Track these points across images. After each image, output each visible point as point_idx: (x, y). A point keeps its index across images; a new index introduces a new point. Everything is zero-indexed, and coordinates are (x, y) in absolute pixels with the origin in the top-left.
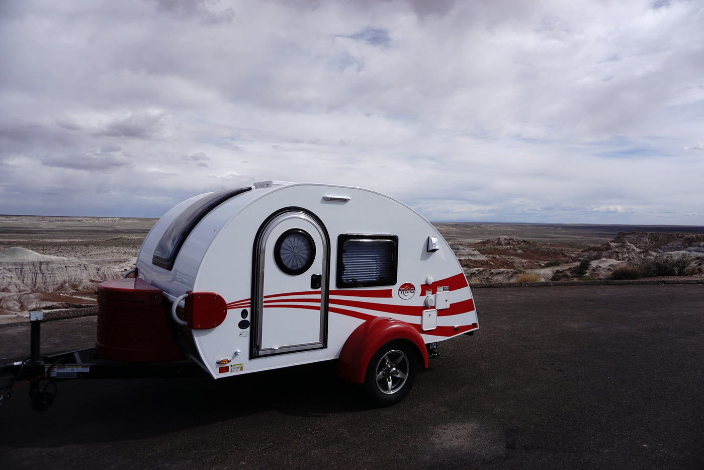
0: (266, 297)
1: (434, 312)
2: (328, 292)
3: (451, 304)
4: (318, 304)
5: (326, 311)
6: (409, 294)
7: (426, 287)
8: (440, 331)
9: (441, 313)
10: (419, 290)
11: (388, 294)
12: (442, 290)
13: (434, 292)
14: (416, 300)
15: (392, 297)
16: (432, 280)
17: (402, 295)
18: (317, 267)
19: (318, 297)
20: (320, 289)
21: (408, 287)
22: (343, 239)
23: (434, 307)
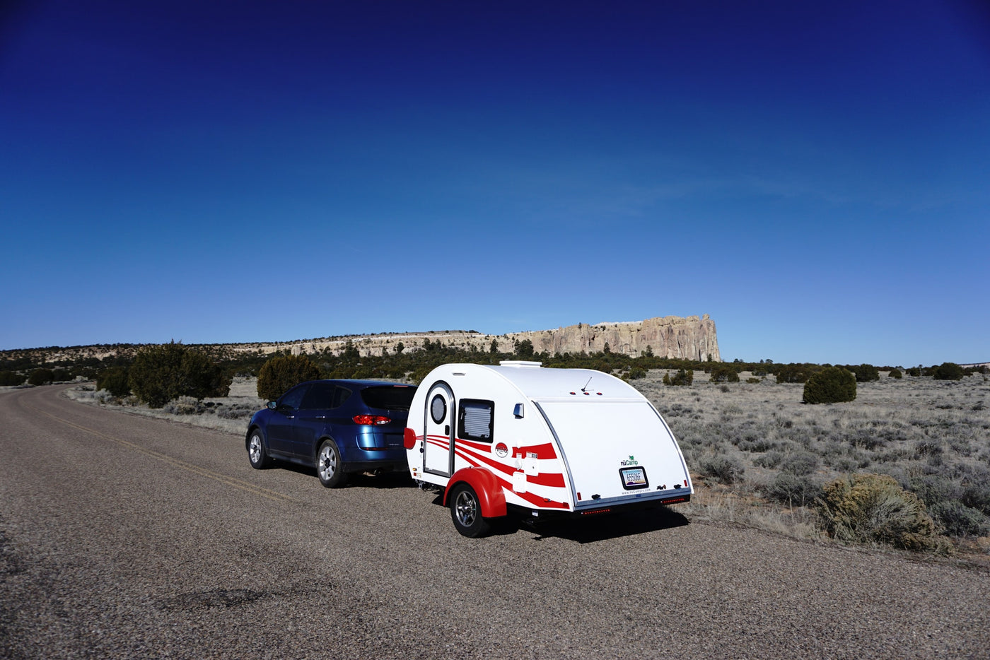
0: (428, 436)
1: (523, 477)
2: (454, 440)
3: (539, 474)
4: (448, 446)
5: (453, 453)
6: (504, 453)
7: (516, 450)
8: (527, 496)
9: (530, 478)
10: (511, 452)
11: (488, 449)
12: (531, 456)
13: (524, 457)
14: (507, 460)
15: (490, 452)
16: (520, 444)
17: (498, 452)
18: (447, 421)
19: (448, 441)
20: (448, 436)
21: (502, 447)
22: (462, 401)
23: (523, 471)
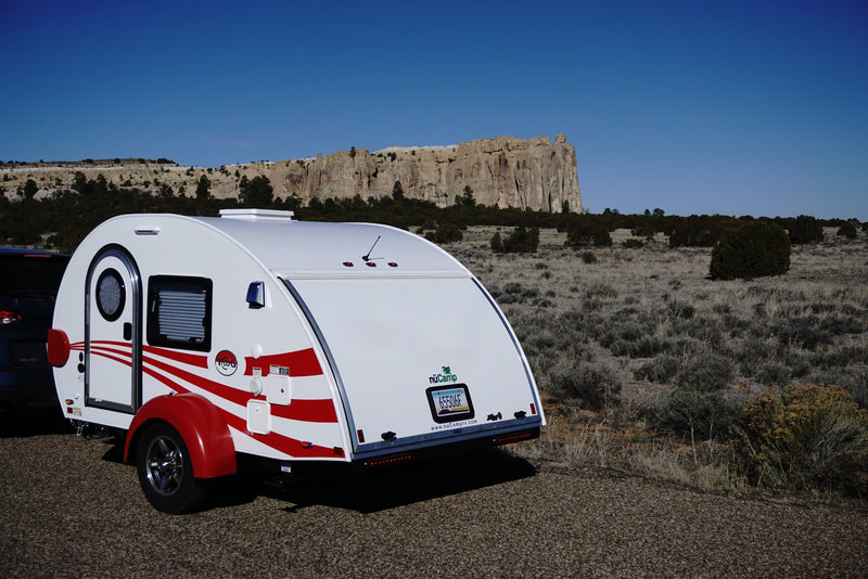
0: (93, 342)
1: (265, 408)
2: (140, 348)
3: (292, 401)
4: (129, 360)
5: (138, 371)
6: (230, 369)
7: (252, 363)
8: (272, 439)
9: (277, 410)
10: (242, 365)
11: (202, 362)
12: (278, 371)
13: (265, 373)
14: (237, 379)
15: (206, 367)
16: (259, 352)
17: (220, 368)
18: (128, 315)
19: (129, 350)
20: (130, 342)
21: (226, 357)
22: (153, 280)
23: (264, 398)
